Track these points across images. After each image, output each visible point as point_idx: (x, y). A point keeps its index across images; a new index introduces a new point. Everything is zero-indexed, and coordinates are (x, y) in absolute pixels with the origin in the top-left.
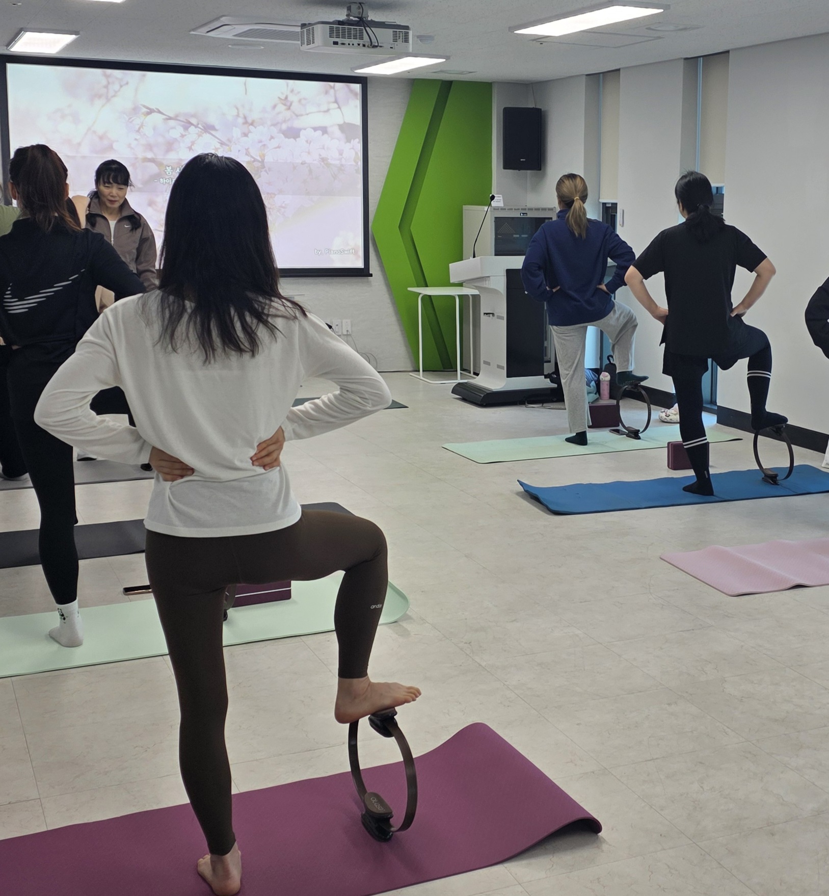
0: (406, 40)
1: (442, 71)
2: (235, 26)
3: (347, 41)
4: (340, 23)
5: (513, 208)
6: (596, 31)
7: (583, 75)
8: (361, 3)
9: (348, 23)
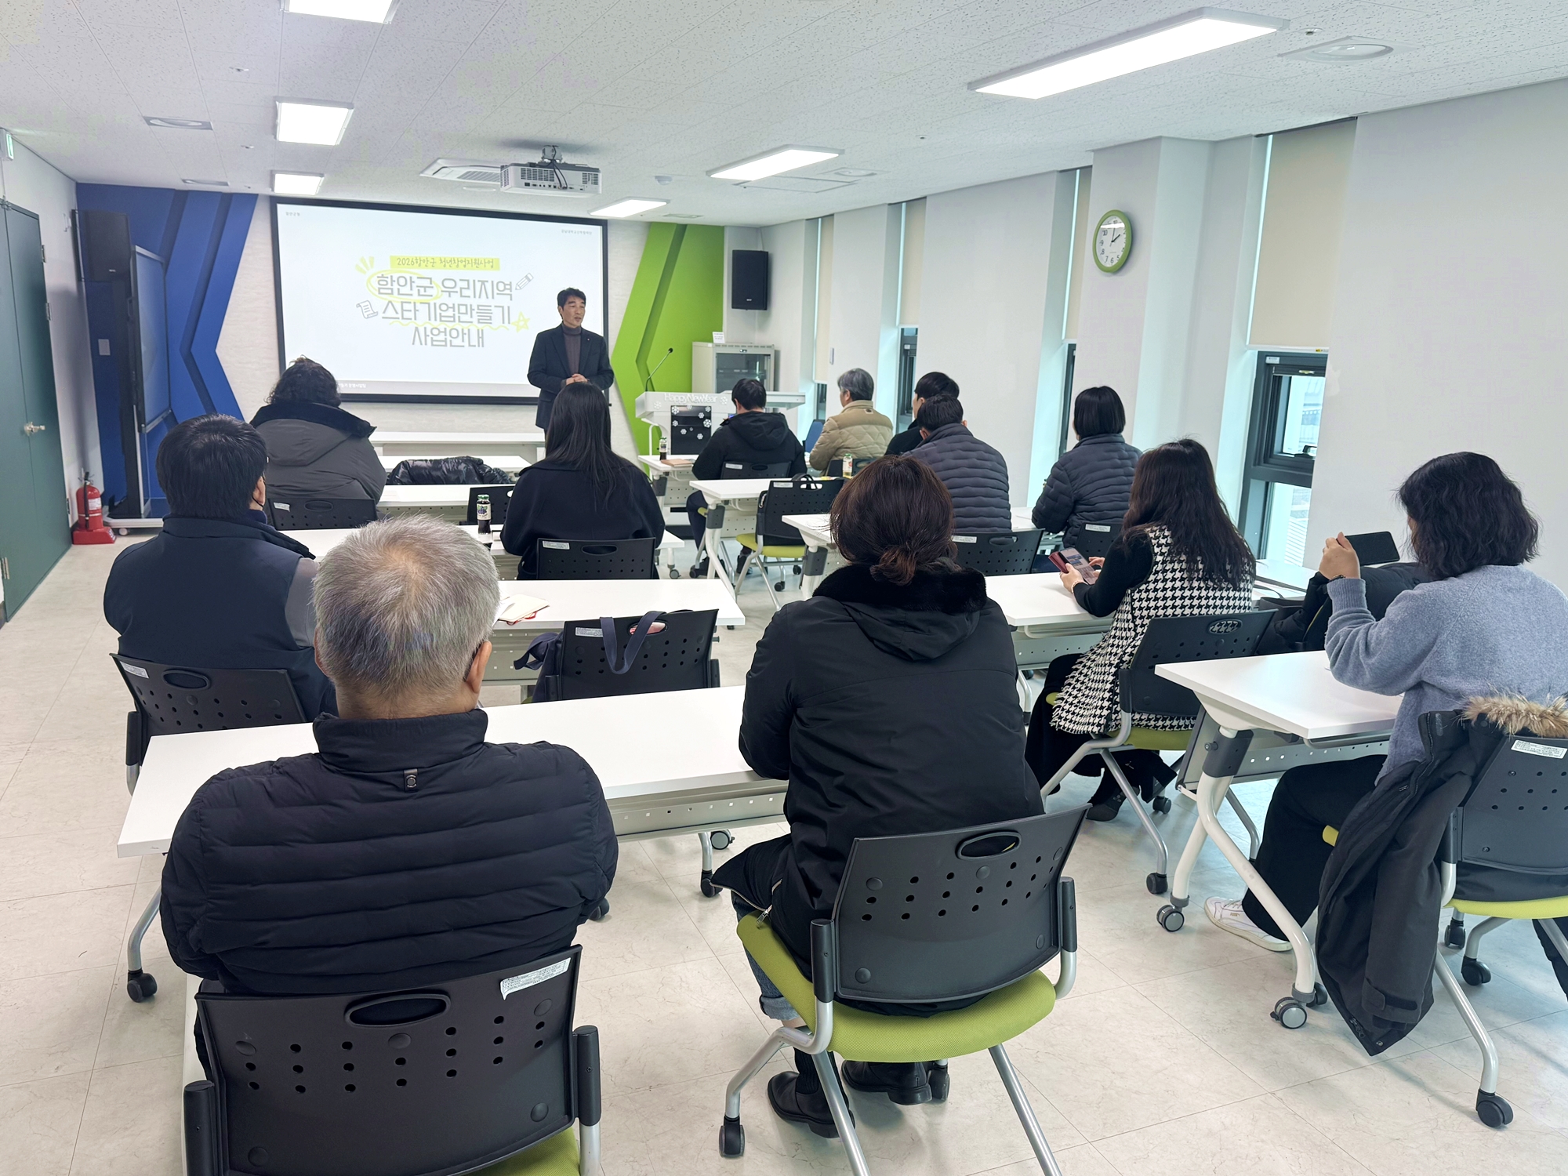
0: (596, 182)
1: (670, 215)
2: (452, 169)
3: (538, 182)
4: (532, 165)
5: (734, 344)
6: (788, 175)
7: (803, 220)
8: (554, 147)
9: (541, 165)
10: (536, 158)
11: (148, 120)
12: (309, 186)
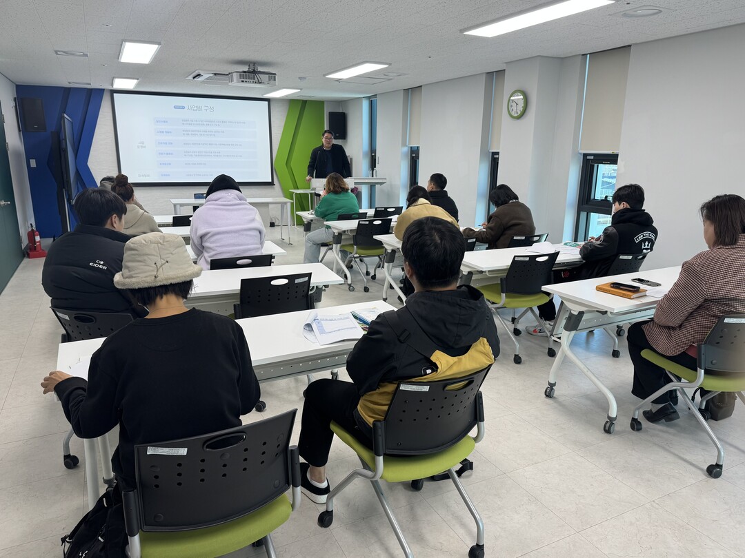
0: (275, 80)
3: (248, 80)
4: (245, 72)
6: (360, 76)
8: (254, 63)
9: (248, 72)
10: (246, 68)
11: (56, 52)
12: (130, 84)
